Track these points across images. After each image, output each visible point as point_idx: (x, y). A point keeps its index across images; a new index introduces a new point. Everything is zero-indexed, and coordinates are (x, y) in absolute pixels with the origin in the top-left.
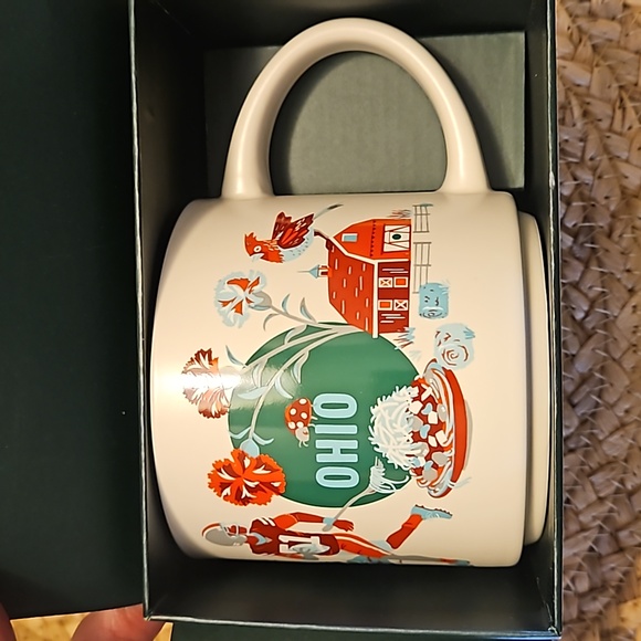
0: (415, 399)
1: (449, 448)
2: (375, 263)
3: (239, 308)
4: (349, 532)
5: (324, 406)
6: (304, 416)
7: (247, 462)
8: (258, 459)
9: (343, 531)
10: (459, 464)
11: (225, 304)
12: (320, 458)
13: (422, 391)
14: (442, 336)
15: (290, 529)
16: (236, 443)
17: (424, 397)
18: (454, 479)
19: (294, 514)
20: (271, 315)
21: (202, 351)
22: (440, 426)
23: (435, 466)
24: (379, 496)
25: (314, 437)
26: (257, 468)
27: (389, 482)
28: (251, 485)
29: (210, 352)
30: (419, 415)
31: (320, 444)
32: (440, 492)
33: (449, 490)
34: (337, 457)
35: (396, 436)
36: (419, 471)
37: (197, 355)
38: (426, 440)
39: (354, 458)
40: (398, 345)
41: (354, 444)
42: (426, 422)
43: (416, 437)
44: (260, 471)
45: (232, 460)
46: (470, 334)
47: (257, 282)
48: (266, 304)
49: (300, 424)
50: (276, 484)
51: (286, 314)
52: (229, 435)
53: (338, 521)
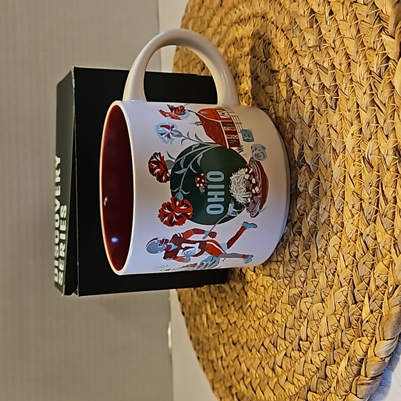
0: (246, 173)
1: (259, 194)
2: (220, 121)
3: (168, 136)
4: (214, 239)
5: (211, 176)
6: (203, 181)
7: (178, 203)
8: (183, 201)
9: (211, 239)
10: (263, 201)
11: (162, 134)
12: (209, 200)
13: (249, 170)
14: (254, 148)
15: (189, 239)
16: (173, 194)
17: (250, 172)
18: (261, 208)
19: (192, 230)
20: (183, 140)
21: (156, 153)
22: (257, 184)
23: (254, 202)
24: (231, 218)
25: (207, 190)
26: (181, 206)
27: (235, 210)
28: (178, 214)
29: (160, 153)
30: (249, 180)
31: (209, 193)
32: (255, 214)
33: (258, 213)
34: (216, 199)
35: (240, 189)
36: (248, 205)
37: (154, 155)
38: (251, 191)
39: (222, 200)
40: (238, 151)
41: (223, 193)
42: (251, 183)
43: (248, 189)
44: (183, 207)
45: (171, 202)
46: (264, 148)
47: (173, 127)
48: (180, 135)
49: (201, 185)
50: (189, 214)
51: (190, 139)
52: (170, 190)
53: (211, 232)
